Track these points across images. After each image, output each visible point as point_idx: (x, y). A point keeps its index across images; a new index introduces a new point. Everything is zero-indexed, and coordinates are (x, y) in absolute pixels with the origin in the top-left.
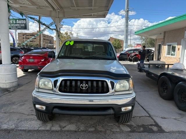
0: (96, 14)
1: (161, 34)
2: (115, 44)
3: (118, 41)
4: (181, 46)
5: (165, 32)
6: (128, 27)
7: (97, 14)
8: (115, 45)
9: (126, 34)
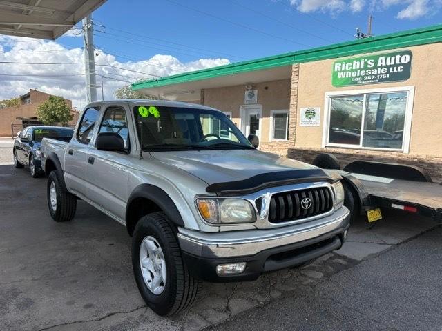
0: (35, 26)
1: (193, 92)
2: (53, 109)
3: (60, 101)
4: (240, 119)
5: (203, 91)
6: (94, 68)
7: (38, 28)
8: (53, 112)
9: (91, 86)
